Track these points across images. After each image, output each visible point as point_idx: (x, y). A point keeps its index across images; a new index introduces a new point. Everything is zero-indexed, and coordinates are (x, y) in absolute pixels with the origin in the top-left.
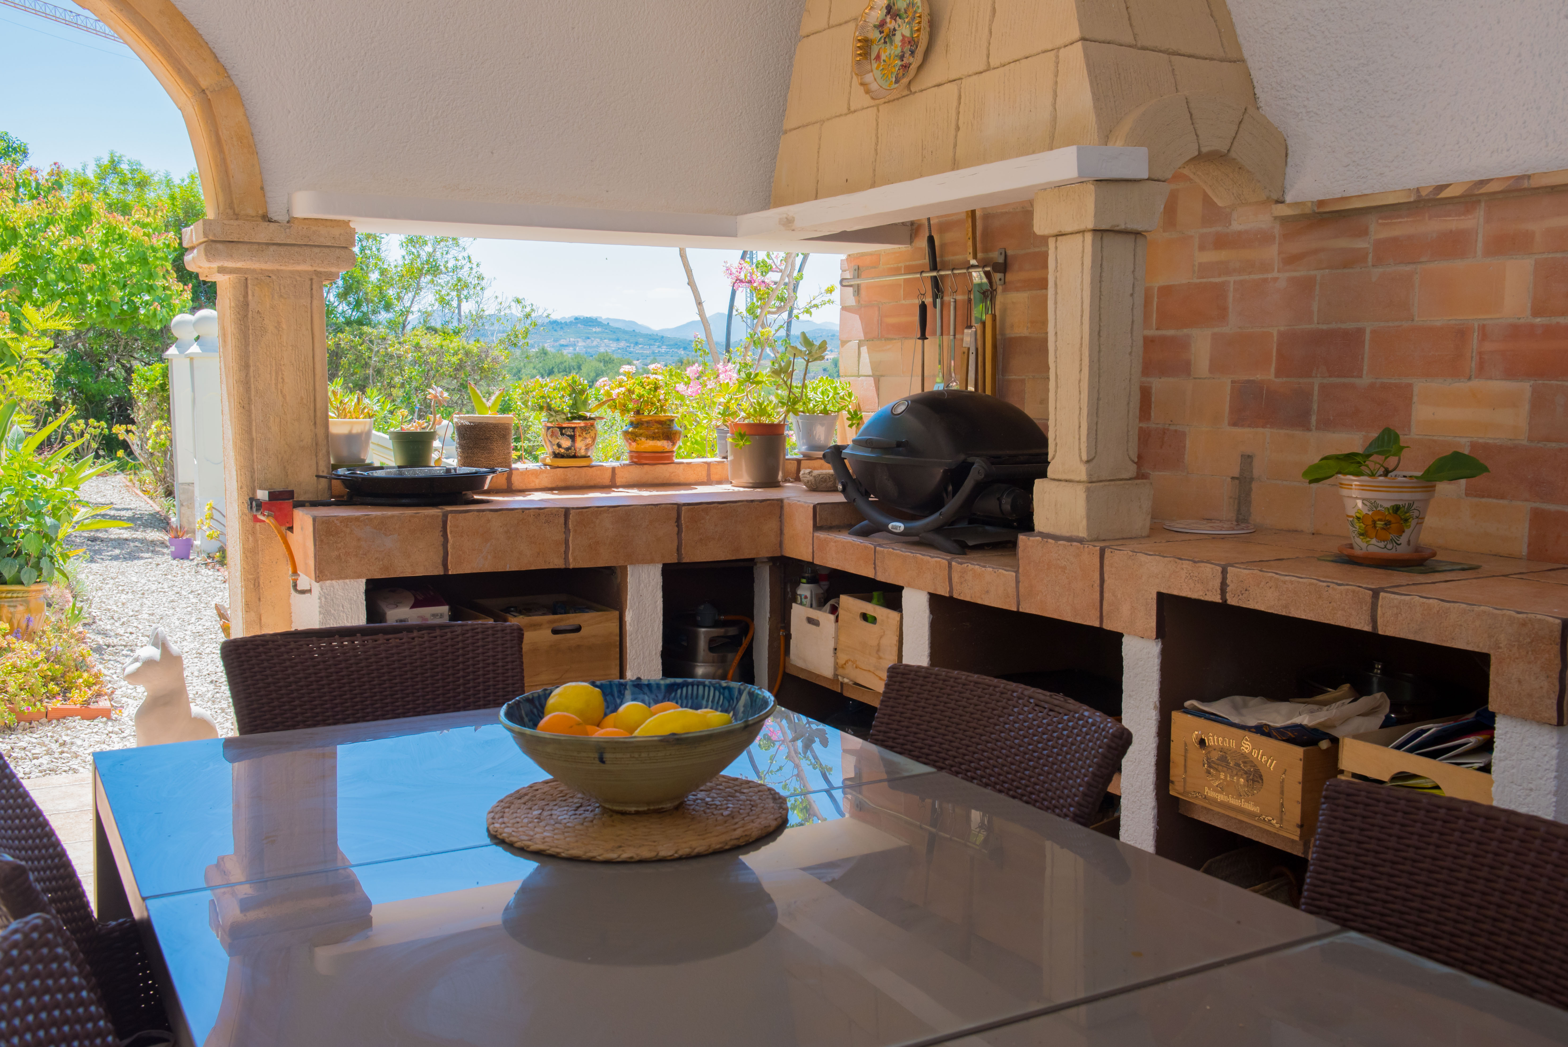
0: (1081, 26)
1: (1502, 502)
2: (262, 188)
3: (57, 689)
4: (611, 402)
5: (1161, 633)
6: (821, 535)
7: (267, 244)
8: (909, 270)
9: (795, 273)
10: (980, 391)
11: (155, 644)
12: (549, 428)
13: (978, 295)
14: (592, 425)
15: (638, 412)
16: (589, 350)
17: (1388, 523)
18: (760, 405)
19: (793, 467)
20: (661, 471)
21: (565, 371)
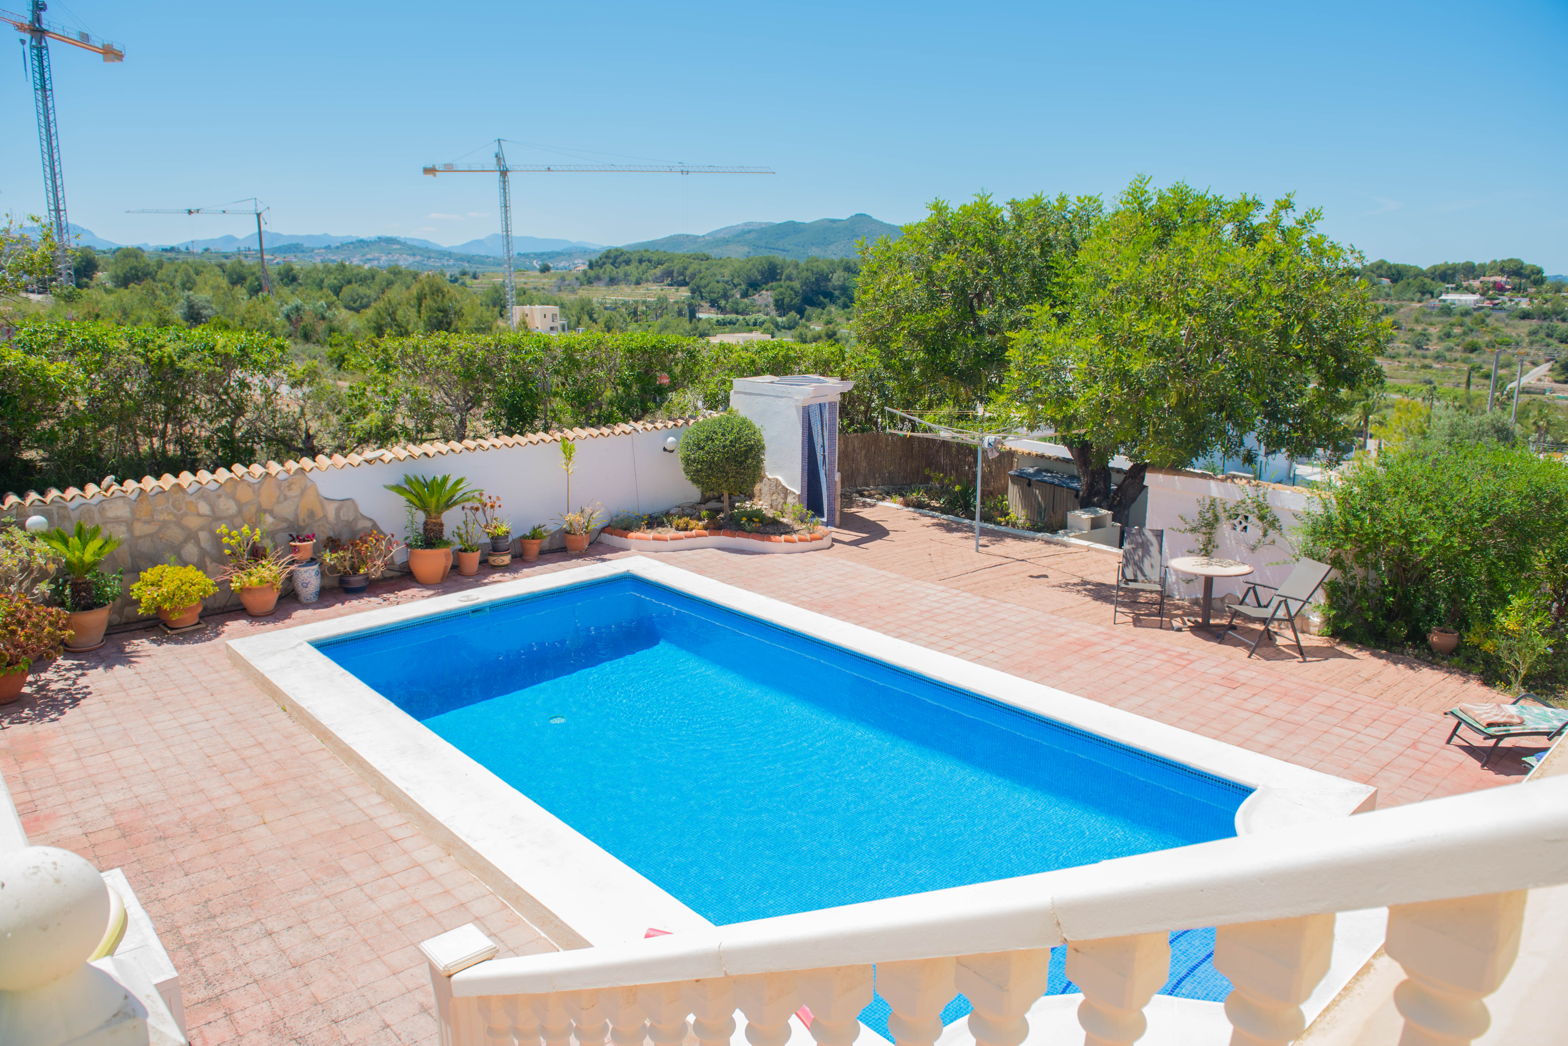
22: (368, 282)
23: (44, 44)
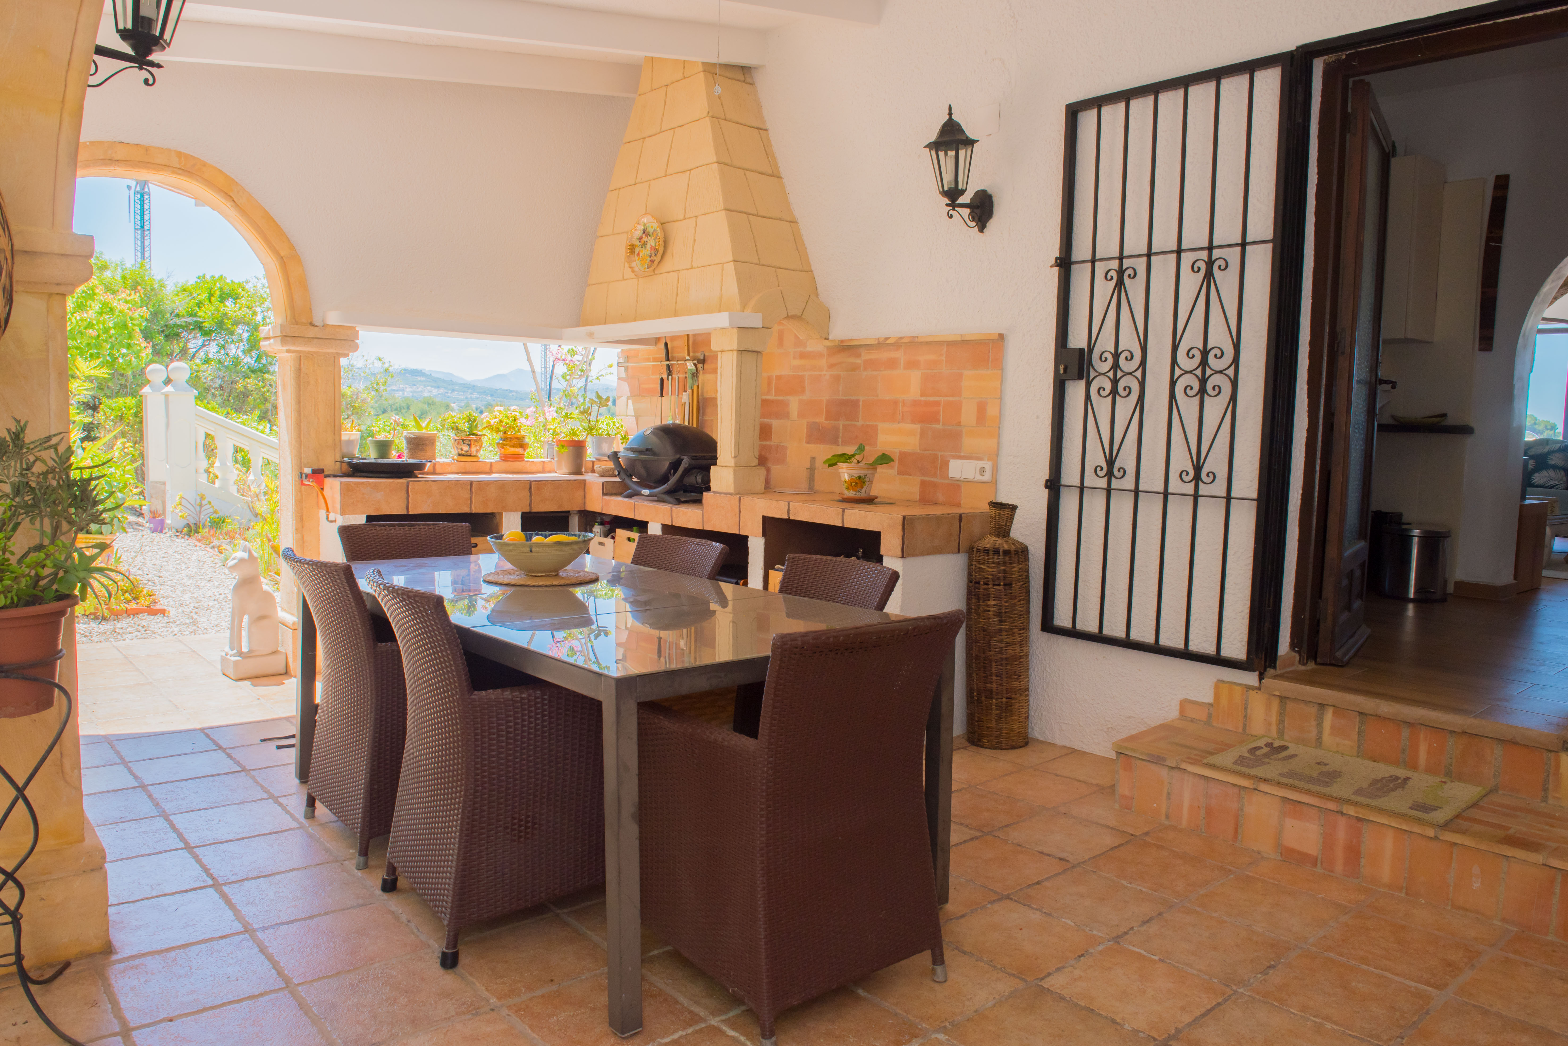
0: (733, 254)
1: (910, 477)
2: (311, 309)
3: (130, 597)
4: (489, 426)
5: (764, 534)
6: (607, 498)
7: (313, 338)
8: (655, 360)
9: (590, 357)
10: (691, 425)
11: (244, 551)
12: (456, 440)
13: (690, 375)
14: (480, 439)
15: (505, 432)
16: (415, 394)
17: (856, 484)
18: (573, 430)
19: (590, 465)
20: (517, 465)
21: (396, 409)
22: (403, 411)
23: (147, 190)
